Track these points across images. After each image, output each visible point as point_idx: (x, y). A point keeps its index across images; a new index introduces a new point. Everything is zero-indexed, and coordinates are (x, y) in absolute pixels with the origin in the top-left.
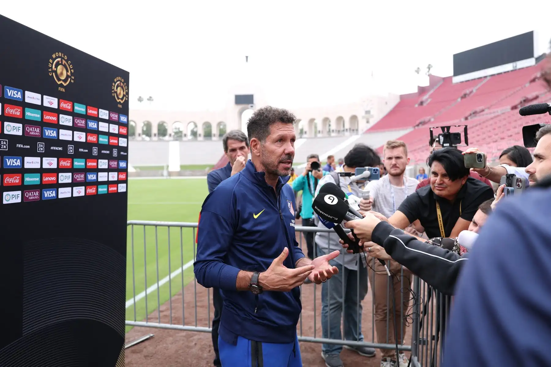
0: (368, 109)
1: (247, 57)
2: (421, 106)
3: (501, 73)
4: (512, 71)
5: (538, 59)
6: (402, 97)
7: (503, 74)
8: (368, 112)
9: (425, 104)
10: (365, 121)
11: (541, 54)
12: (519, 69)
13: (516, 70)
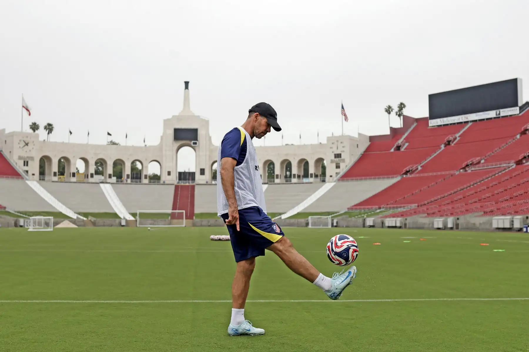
0: (338, 152)
1: (187, 83)
2: (398, 152)
3: (484, 120)
4: (494, 118)
5: (522, 108)
6: (372, 139)
7: (485, 120)
8: (338, 156)
9: (402, 149)
10: (334, 165)
11: (524, 102)
12: (502, 117)
13: (499, 117)
